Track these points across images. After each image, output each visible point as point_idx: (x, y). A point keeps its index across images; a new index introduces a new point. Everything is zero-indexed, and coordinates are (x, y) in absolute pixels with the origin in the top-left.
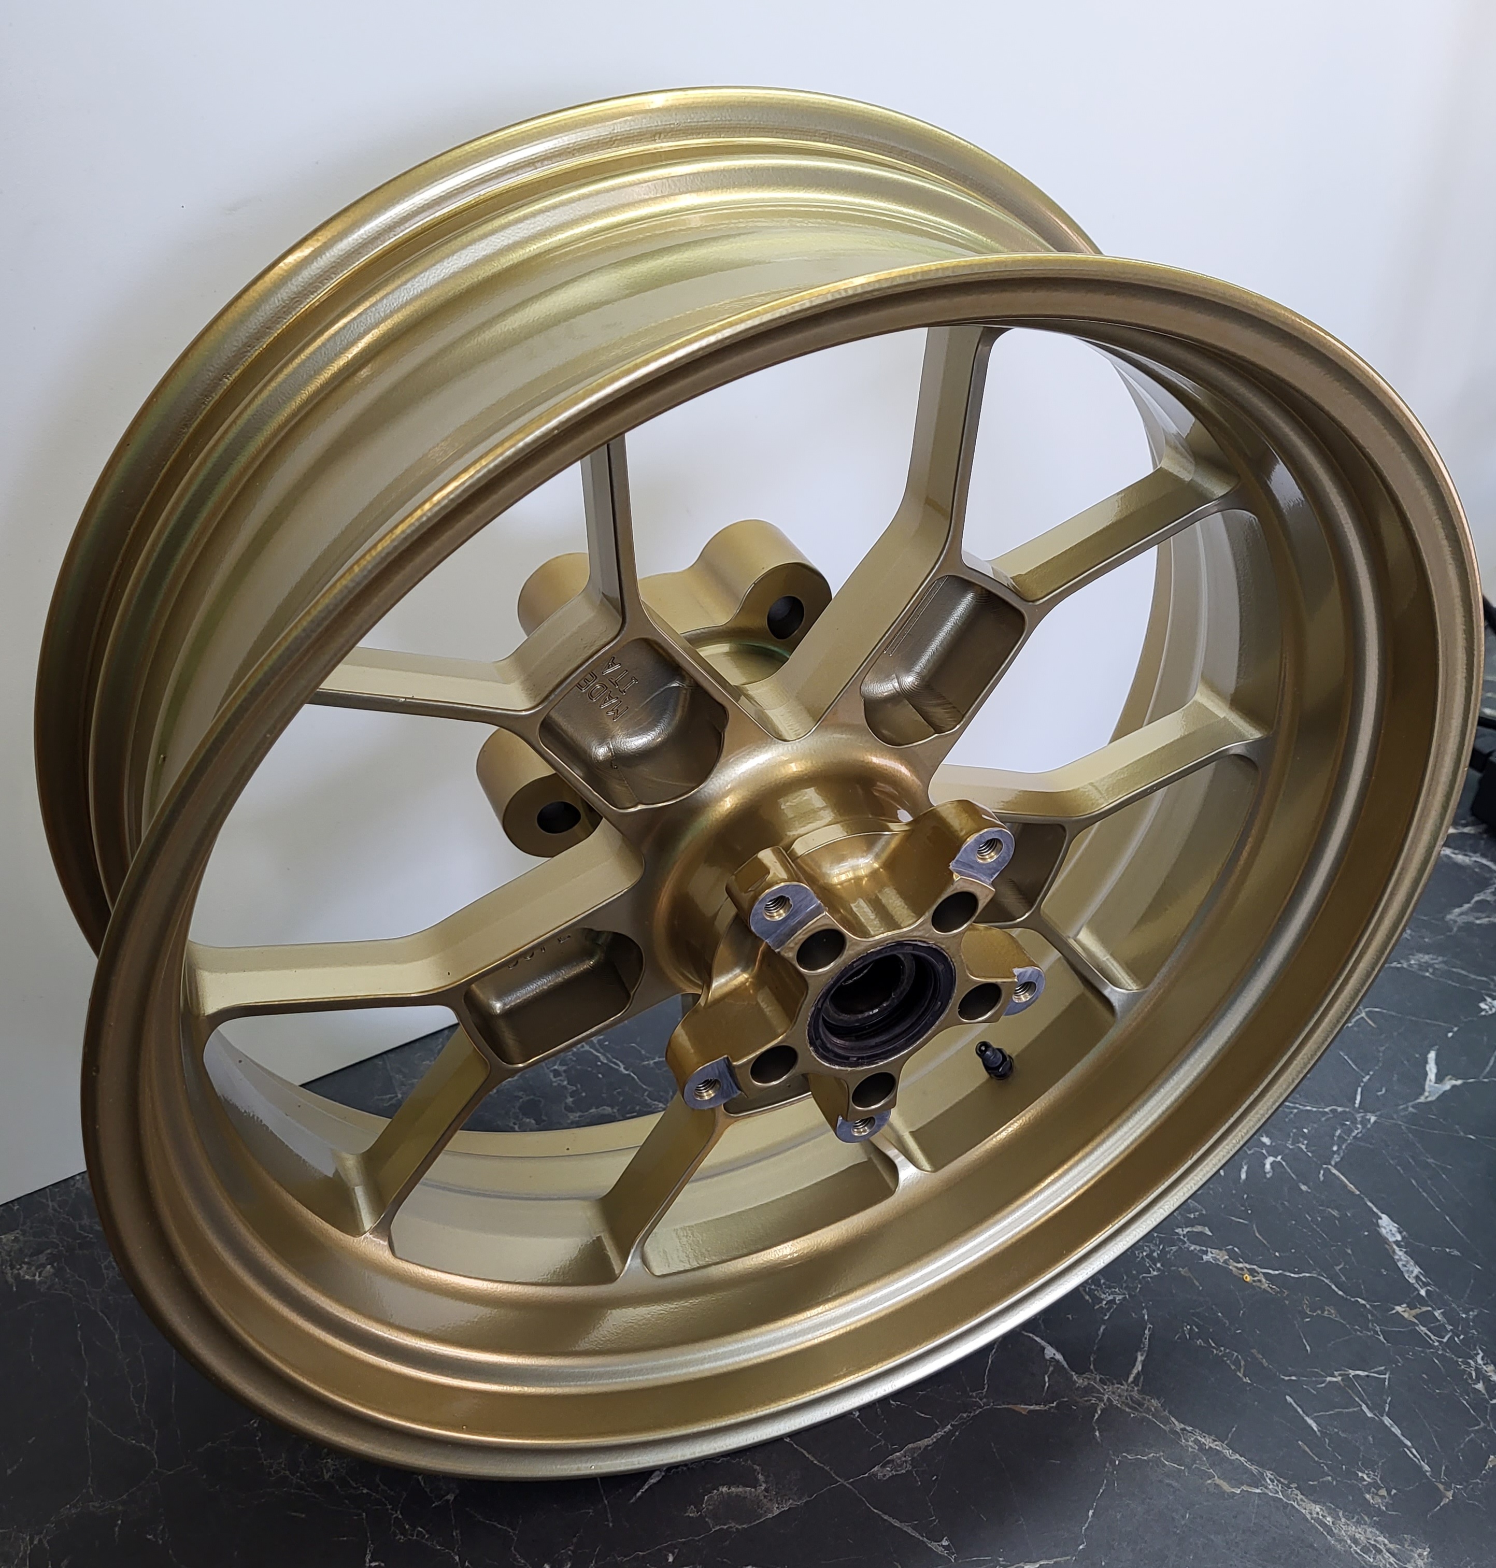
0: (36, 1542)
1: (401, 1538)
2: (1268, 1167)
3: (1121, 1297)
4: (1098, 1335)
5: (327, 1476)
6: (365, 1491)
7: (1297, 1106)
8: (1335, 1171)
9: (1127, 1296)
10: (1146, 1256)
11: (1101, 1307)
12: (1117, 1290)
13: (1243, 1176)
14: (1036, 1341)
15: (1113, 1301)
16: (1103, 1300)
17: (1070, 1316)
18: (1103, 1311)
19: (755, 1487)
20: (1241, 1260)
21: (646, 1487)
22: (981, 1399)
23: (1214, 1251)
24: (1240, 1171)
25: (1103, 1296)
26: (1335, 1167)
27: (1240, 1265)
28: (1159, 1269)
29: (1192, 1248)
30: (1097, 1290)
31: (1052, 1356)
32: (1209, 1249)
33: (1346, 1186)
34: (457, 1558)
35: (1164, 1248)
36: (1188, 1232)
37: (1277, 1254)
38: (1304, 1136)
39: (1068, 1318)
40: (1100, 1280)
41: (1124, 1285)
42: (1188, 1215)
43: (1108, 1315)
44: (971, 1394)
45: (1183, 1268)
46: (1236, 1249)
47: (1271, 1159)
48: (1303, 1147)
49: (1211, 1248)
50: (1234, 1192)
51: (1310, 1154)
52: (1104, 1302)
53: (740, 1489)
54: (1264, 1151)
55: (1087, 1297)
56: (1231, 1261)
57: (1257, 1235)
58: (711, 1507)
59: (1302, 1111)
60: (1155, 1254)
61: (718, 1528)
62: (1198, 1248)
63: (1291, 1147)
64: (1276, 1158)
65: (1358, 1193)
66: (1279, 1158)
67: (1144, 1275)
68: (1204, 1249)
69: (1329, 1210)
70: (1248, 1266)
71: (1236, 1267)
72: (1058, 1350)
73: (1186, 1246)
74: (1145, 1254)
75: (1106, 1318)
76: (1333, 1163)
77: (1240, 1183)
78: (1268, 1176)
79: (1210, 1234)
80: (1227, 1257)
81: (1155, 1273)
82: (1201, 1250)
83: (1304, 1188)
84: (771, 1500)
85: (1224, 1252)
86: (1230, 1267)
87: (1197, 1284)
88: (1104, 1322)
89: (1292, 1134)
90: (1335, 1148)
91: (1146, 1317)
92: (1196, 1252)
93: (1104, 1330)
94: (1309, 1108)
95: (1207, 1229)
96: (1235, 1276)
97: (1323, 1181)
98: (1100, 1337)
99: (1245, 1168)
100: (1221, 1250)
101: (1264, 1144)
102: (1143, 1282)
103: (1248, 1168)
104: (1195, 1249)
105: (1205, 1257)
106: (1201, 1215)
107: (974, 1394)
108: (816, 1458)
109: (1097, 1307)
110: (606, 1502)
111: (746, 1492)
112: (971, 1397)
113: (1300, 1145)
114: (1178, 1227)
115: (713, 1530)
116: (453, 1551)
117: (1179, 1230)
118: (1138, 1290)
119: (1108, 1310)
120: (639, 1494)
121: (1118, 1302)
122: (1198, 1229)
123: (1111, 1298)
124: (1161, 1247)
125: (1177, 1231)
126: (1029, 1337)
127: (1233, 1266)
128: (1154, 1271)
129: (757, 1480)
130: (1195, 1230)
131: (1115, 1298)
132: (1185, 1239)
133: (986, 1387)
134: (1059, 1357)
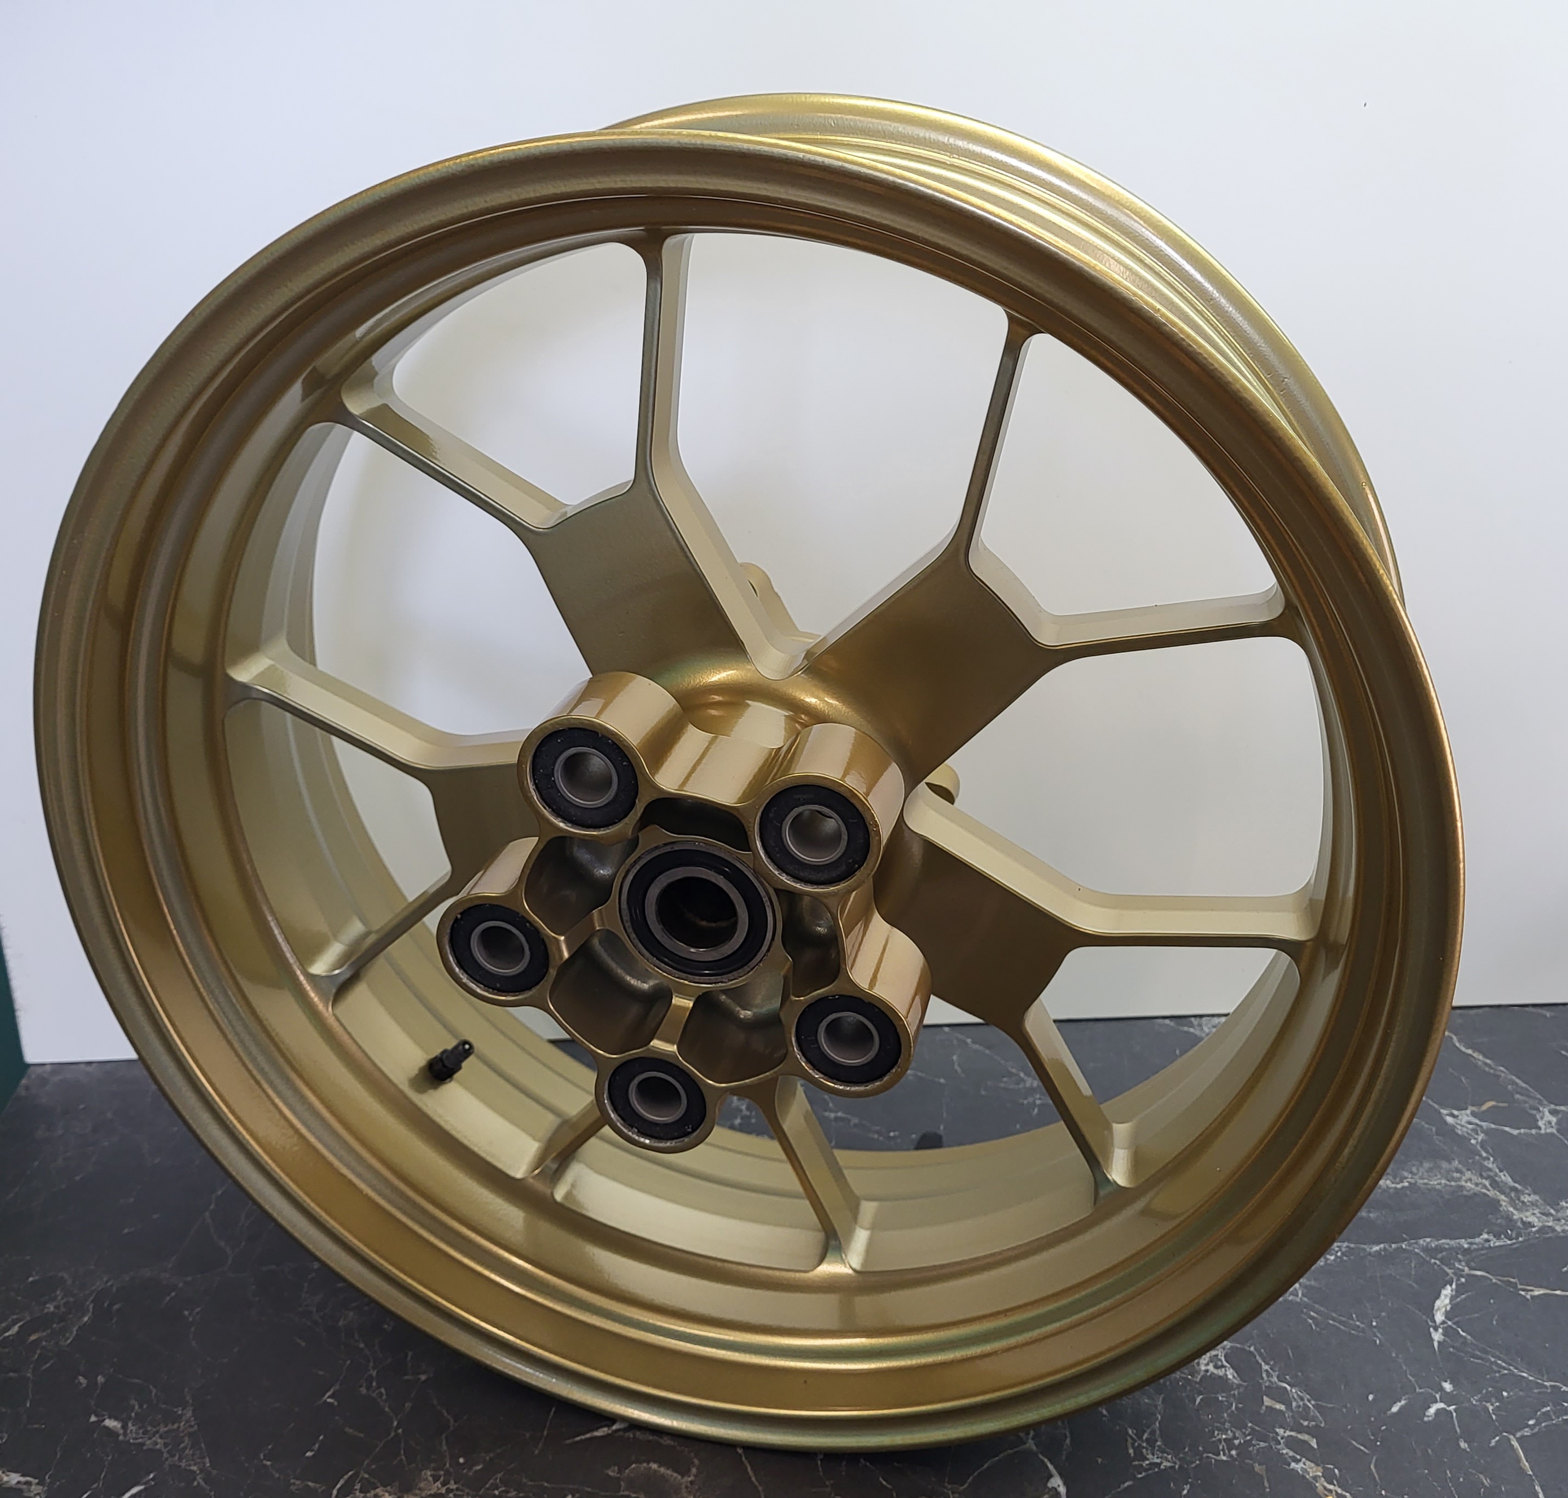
0: (109, 1284)
1: (363, 1391)
2: (1432, 1411)
3: (1169, 1464)
4: (1119, 1487)
5: (341, 1323)
6: (362, 1345)
7: (1511, 1368)
8: (1515, 1444)
9: (1177, 1467)
10: (1225, 1439)
11: (1141, 1466)
12: (1169, 1457)
13: (1395, 1409)
14: (1047, 1467)
15: (1159, 1465)
16: (1148, 1459)
17: (1100, 1460)
18: (1140, 1469)
19: (683, 1476)
20: (1335, 1482)
21: (588, 1436)
22: (953, 1493)
23: (1308, 1463)
24: (1395, 1403)
25: (1150, 1456)
26: (1518, 1440)
27: (1331, 1487)
28: (1231, 1456)
29: (1284, 1452)
30: (1147, 1450)
31: (1056, 1486)
32: (1304, 1460)
33: (1519, 1460)
34: (395, 1424)
35: (1251, 1440)
36: (1291, 1436)
37: (1383, 1492)
38: (1500, 1398)
39: (1097, 1462)
40: (1157, 1441)
41: (1181, 1455)
42: (1302, 1421)
43: (1144, 1474)
44: (946, 1484)
45: (1259, 1465)
46: (1336, 1471)
47: (1442, 1405)
48: (1491, 1408)
49: (1307, 1459)
50: (1373, 1419)
51: (1494, 1417)
52: (1147, 1462)
53: (669, 1472)
54: (1438, 1396)
55: (1131, 1451)
56: (1323, 1479)
57: (1372, 1467)
58: (632, 1475)
59: (1513, 1374)
60: (1236, 1442)
61: (626, 1493)
62: (1291, 1454)
63: (1474, 1402)
64: (1449, 1406)
65: (1531, 1473)
66: (1452, 1408)
67: (1210, 1455)
68: (1298, 1457)
69: (1481, 1476)
70: (1339, 1491)
71: (1325, 1488)
72: (1065, 1484)
73: (1278, 1447)
74: (1224, 1437)
75: (1140, 1476)
76: (1518, 1435)
77: (1385, 1413)
78: (1426, 1419)
79: (1315, 1446)
80: (1320, 1474)
81: (1224, 1458)
82: (1293, 1457)
83: (1463, 1445)
84: (690, 1492)
85: (1320, 1468)
86: (1317, 1485)
87: (1266, 1484)
88: (1134, 1478)
89: (1484, 1391)
90: (1531, 1422)
91: (1185, 1492)
92: (1286, 1456)
93: (1129, 1486)
94: (1525, 1375)
95: (1315, 1440)
96: (1317, 1494)
97: (1493, 1447)
98: (1119, 1490)
99: (1403, 1402)
100: (1317, 1465)
101: (1442, 1389)
102: (1205, 1460)
103: (1406, 1404)
104: (1287, 1454)
105: (1293, 1465)
106: (1317, 1426)
107: (949, 1486)
108: (755, 1476)
109: (1136, 1463)
110: (545, 1433)
111: (672, 1476)
112: (945, 1487)
113: (1488, 1405)
114: (1281, 1427)
115: (621, 1493)
116: (396, 1417)
117: (1280, 1431)
118: (1193, 1465)
119: (1146, 1470)
120: (578, 1439)
121: (1162, 1467)
122: (1305, 1437)
123: (1158, 1461)
124: (1248, 1438)
125: (1277, 1430)
126: (1043, 1461)
127: (1321, 1484)
128: (1224, 1455)
129: (689, 1470)
130: (1300, 1436)
131: (1161, 1463)
132: (1282, 1441)
133: (966, 1486)
134: (1062, 1490)
